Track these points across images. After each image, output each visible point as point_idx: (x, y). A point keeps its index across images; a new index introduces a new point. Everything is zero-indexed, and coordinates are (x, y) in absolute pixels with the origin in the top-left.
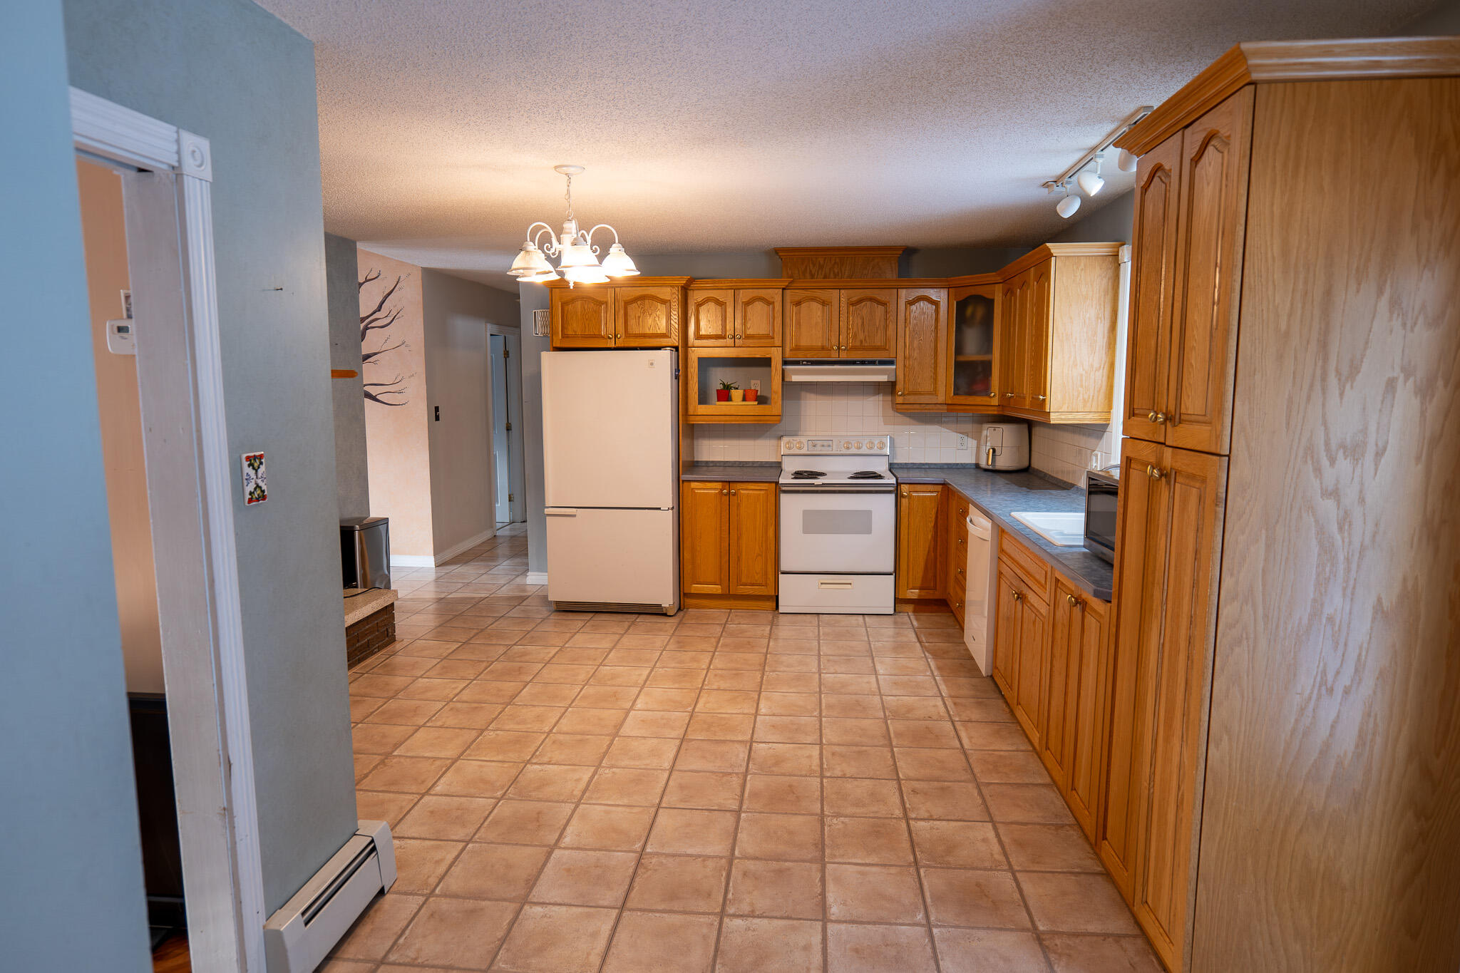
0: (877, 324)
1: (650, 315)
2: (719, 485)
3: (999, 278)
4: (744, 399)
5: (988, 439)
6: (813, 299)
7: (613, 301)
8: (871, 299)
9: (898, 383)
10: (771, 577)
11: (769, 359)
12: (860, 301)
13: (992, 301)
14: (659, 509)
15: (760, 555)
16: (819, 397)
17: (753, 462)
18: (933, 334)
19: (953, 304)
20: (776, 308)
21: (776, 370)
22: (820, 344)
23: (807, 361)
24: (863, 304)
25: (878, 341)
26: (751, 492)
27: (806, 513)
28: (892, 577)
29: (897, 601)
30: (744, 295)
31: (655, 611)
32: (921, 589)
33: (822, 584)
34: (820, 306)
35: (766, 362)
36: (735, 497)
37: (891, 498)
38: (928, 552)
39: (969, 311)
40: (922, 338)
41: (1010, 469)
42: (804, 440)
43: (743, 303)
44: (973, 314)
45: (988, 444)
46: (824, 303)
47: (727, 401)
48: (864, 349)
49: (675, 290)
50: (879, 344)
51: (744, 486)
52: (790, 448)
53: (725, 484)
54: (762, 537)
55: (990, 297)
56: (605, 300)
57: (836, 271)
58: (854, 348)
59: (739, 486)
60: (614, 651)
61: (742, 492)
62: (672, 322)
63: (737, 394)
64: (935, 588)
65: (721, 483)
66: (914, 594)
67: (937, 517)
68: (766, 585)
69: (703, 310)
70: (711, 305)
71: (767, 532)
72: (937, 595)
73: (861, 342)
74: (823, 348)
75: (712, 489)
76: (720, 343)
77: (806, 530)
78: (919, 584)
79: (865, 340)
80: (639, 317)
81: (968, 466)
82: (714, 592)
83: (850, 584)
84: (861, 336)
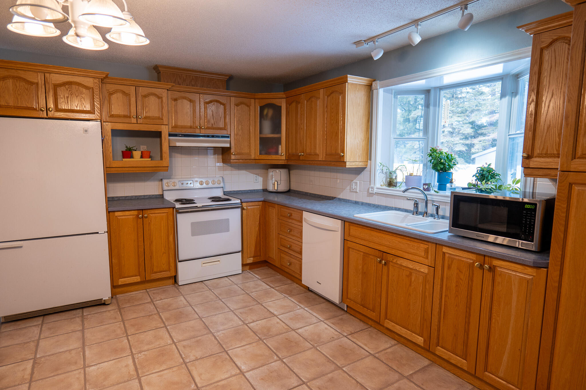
0: (221, 116)
1: (77, 97)
2: (135, 213)
3: (285, 96)
4: (142, 157)
5: (273, 177)
6: (185, 98)
7: (43, 82)
8: (217, 101)
9: (232, 148)
10: (172, 265)
11: (160, 133)
12: (211, 102)
13: (281, 107)
14: (98, 233)
15: (165, 253)
16: (183, 156)
17: (144, 196)
18: (248, 122)
19: (258, 108)
20: (164, 101)
21: (165, 139)
22: (189, 125)
23: (182, 135)
24: (213, 103)
25: (221, 125)
26: (157, 215)
27: (193, 224)
28: (240, 253)
29: (243, 265)
30: (142, 91)
31: (100, 303)
32: (253, 257)
33: (203, 263)
34: (189, 103)
35: (158, 135)
36: (147, 219)
37: (239, 211)
38: (257, 237)
39: (265, 112)
40: (243, 124)
41: (283, 191)
42: (176, 181)
43: (142, 95)
44: (267, 114)
45: (273, 179)
46: (191, 101)
47: (130, 158)
48: (214, 129)
49: (96, 81)
50: (222, 127)
51: (152, 211)
52: (168, 186)
53: (140, 211)
54: (166, 242)
55: (279, 105)
56: (36, 81)
57: (193, 84)
58: (208, 128)
59: (149, 212)
60: (87, 349)
61: (151, 215)
62: (95, 103)
63: (137, 154)
64: (260, 256)
65: (137, 211)
66: (250, 260)
67: (260, 218)
68: (169, 270)
69: (114, 97)
70: (120, 95)
71: (168, 238)
72: (262, 259)
73: (212, 125)
74: (191, 127)
75: (130, 216)
76: (127, 120)
77: (194, 234)
78: (253, 255)
79: (214, 124)
80: (67, 97)
81: (260, 191)
82: (136, 281)
83: (219, 261)
84: (212, 121)
